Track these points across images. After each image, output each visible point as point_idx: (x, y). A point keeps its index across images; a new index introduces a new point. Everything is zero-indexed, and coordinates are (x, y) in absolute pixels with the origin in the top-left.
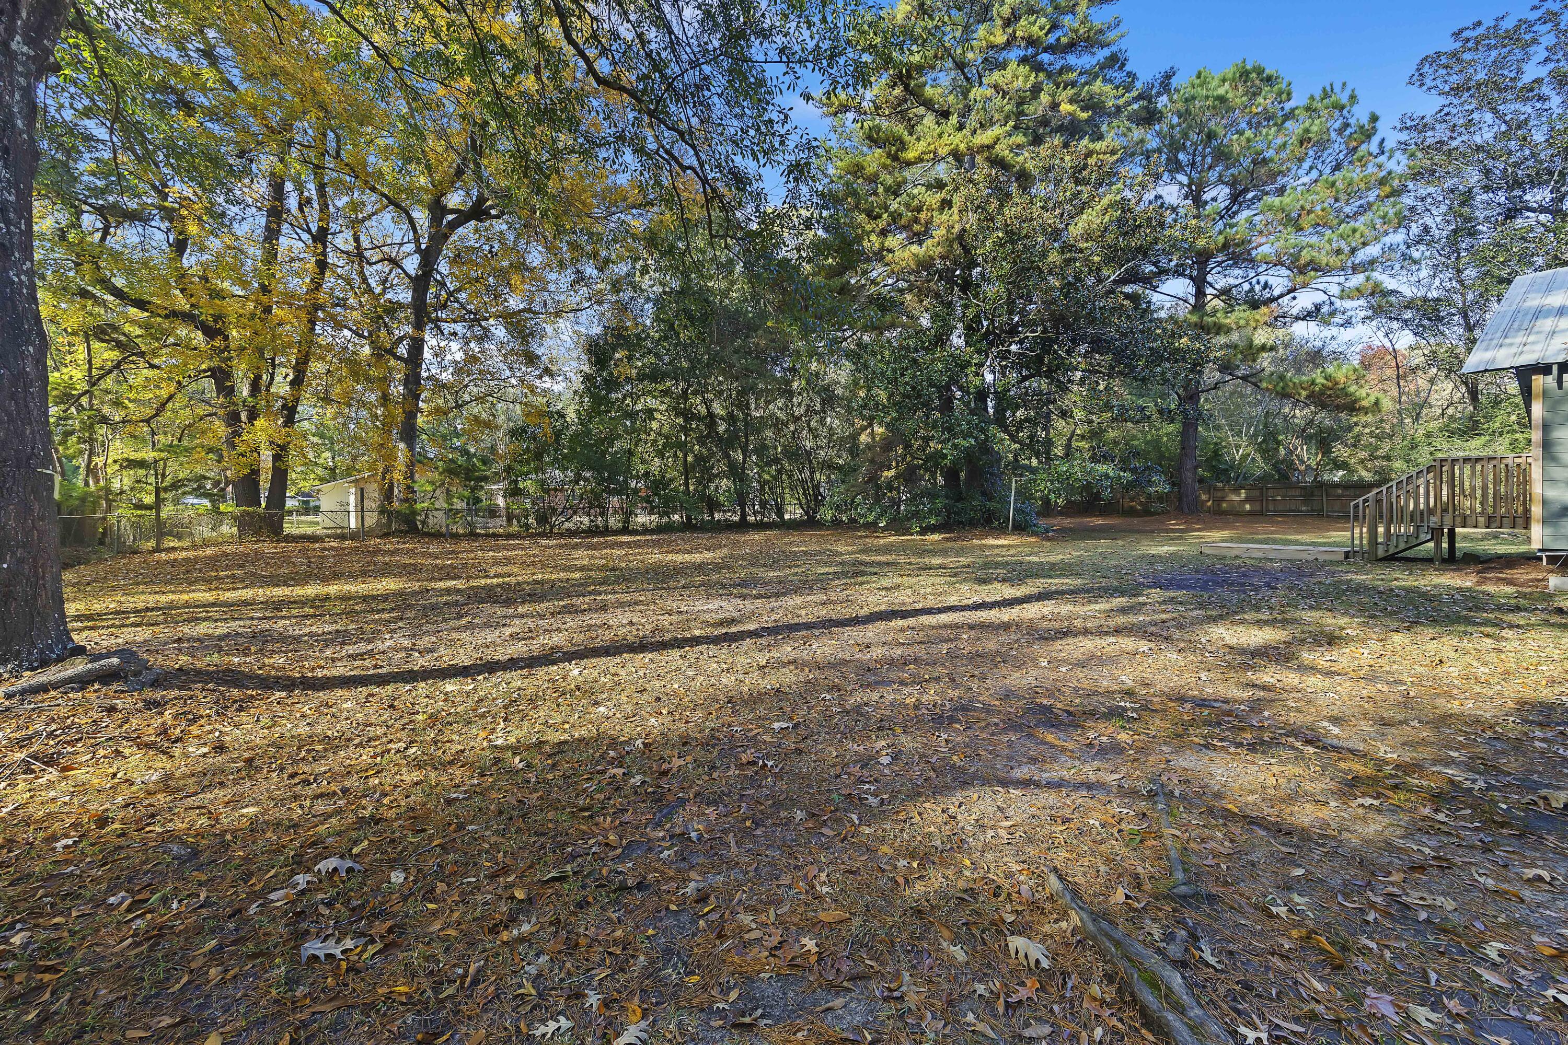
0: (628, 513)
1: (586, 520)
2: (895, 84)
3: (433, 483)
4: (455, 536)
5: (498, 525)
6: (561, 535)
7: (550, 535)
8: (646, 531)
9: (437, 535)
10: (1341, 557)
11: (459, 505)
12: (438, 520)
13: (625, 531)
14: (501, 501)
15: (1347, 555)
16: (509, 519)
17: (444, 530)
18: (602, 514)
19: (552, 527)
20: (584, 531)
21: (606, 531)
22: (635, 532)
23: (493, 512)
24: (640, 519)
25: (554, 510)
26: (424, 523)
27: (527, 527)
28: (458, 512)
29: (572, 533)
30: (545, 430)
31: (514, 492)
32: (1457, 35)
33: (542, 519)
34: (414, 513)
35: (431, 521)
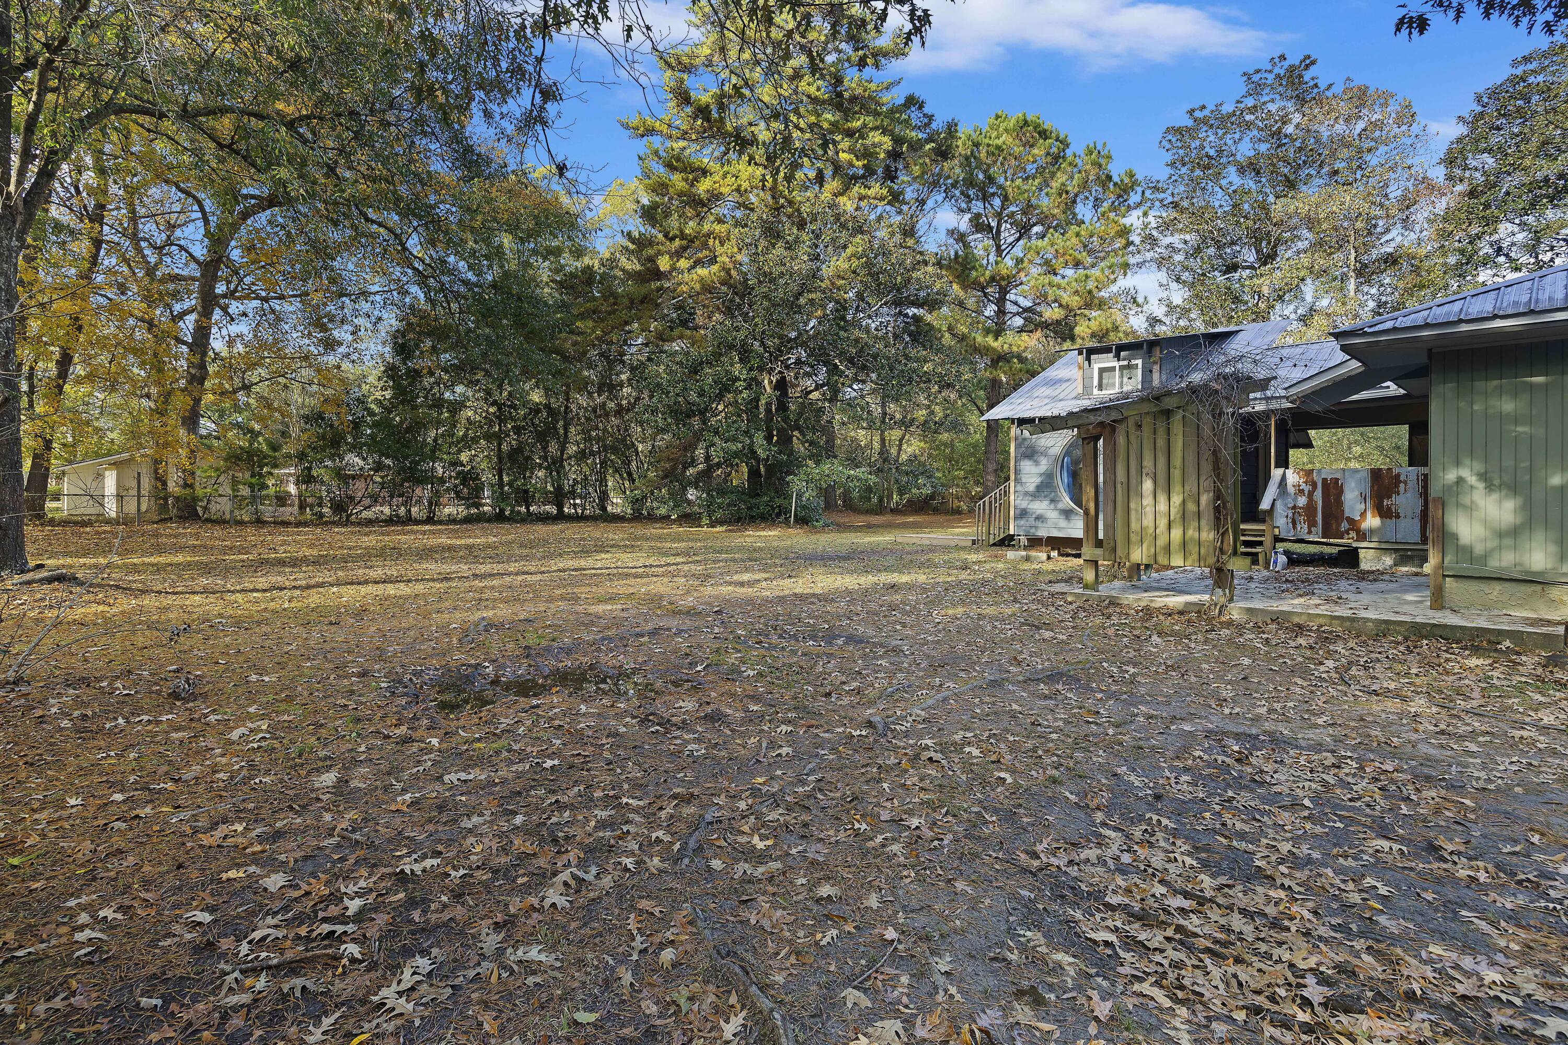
0: (434, 502)
1: (387, 510)
2: (697, 116)
3: (217, 469)
4: (241, 523)
5: (290, 512)
6: (359, 524)
7: (348, 522)
8: (452, 520)
9: (221, 522)
10: (970, 544)
11: (245, 491)
12: (222, 506)
13: (430, 520)
14: (292, 489)
15: (974, 542)
16: (302, 507)
17: (228, 516)
18: (405, 504)
19: (349, 516)
20: (383, 521)
21: (410, 520)
22: (441, 522)
23: (282, 499)
24: (447, 511)
25: (352, 498)
26: (205, 509)
27: (321, 515)
28: (244, 498)
29: (370, 522)
30: (344, 418)
31: (306, 478)
32: (1191, 112)
33: (339, 507)
34: (195, 499)
35: (213, 507)
